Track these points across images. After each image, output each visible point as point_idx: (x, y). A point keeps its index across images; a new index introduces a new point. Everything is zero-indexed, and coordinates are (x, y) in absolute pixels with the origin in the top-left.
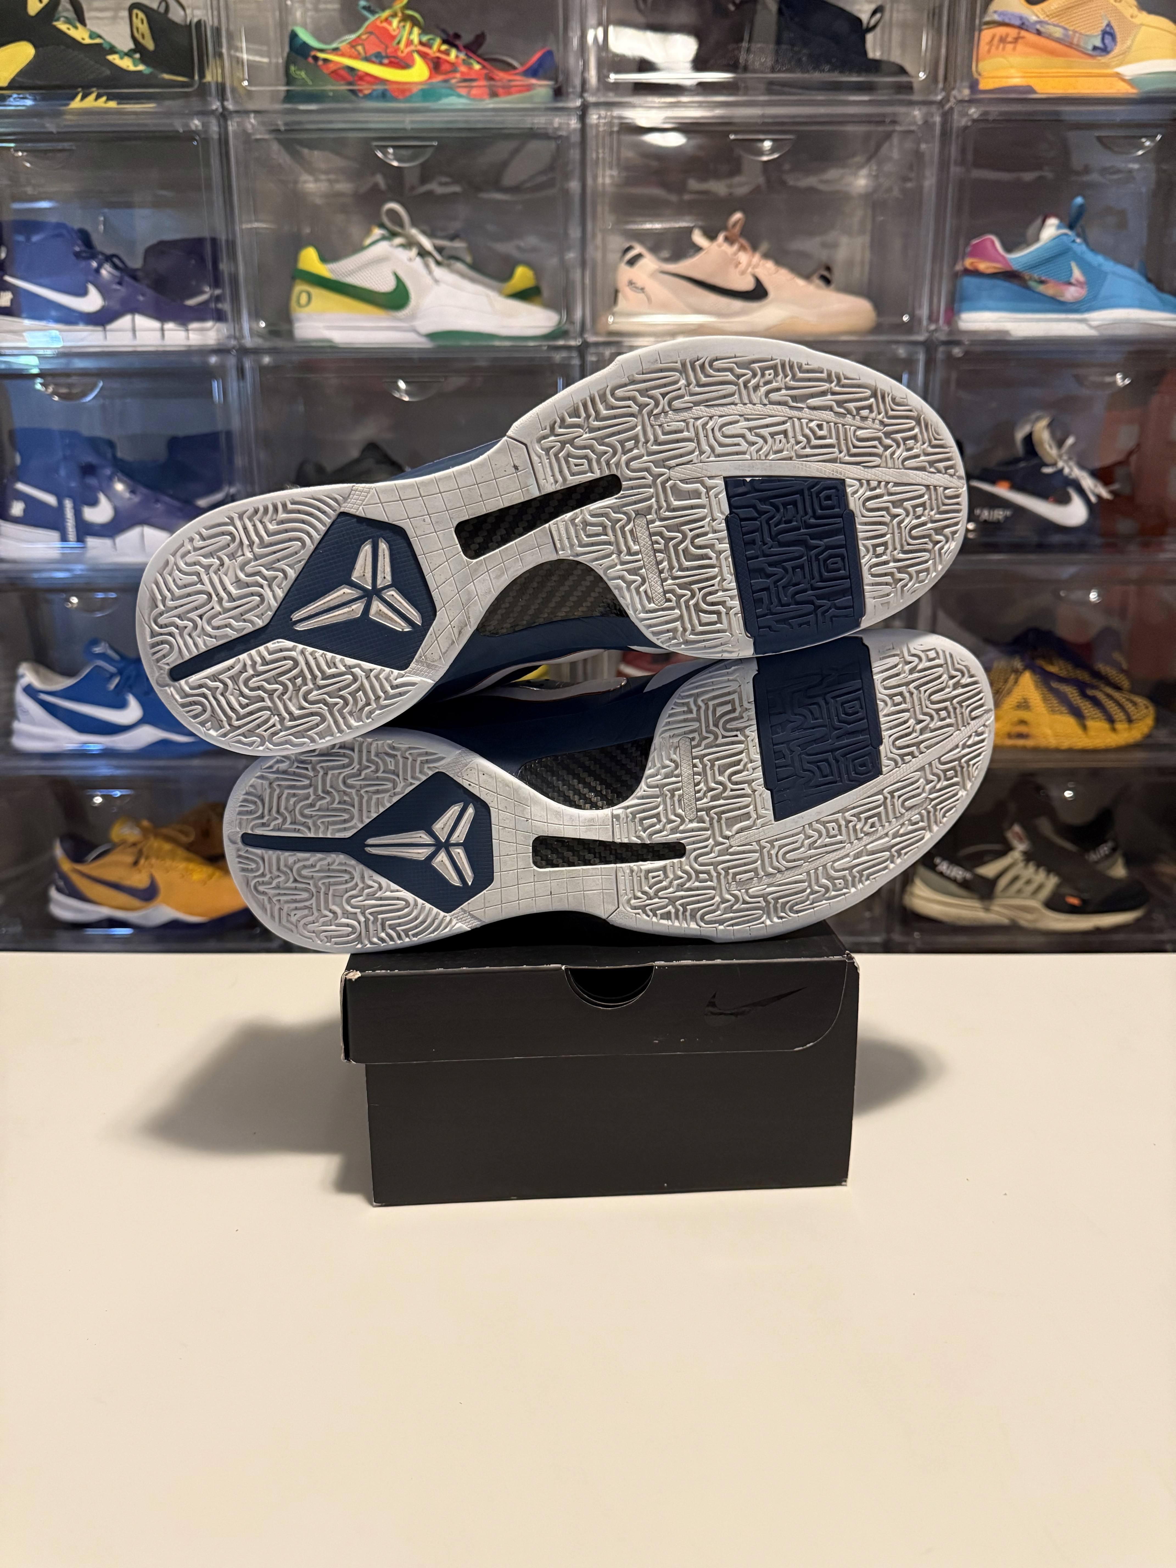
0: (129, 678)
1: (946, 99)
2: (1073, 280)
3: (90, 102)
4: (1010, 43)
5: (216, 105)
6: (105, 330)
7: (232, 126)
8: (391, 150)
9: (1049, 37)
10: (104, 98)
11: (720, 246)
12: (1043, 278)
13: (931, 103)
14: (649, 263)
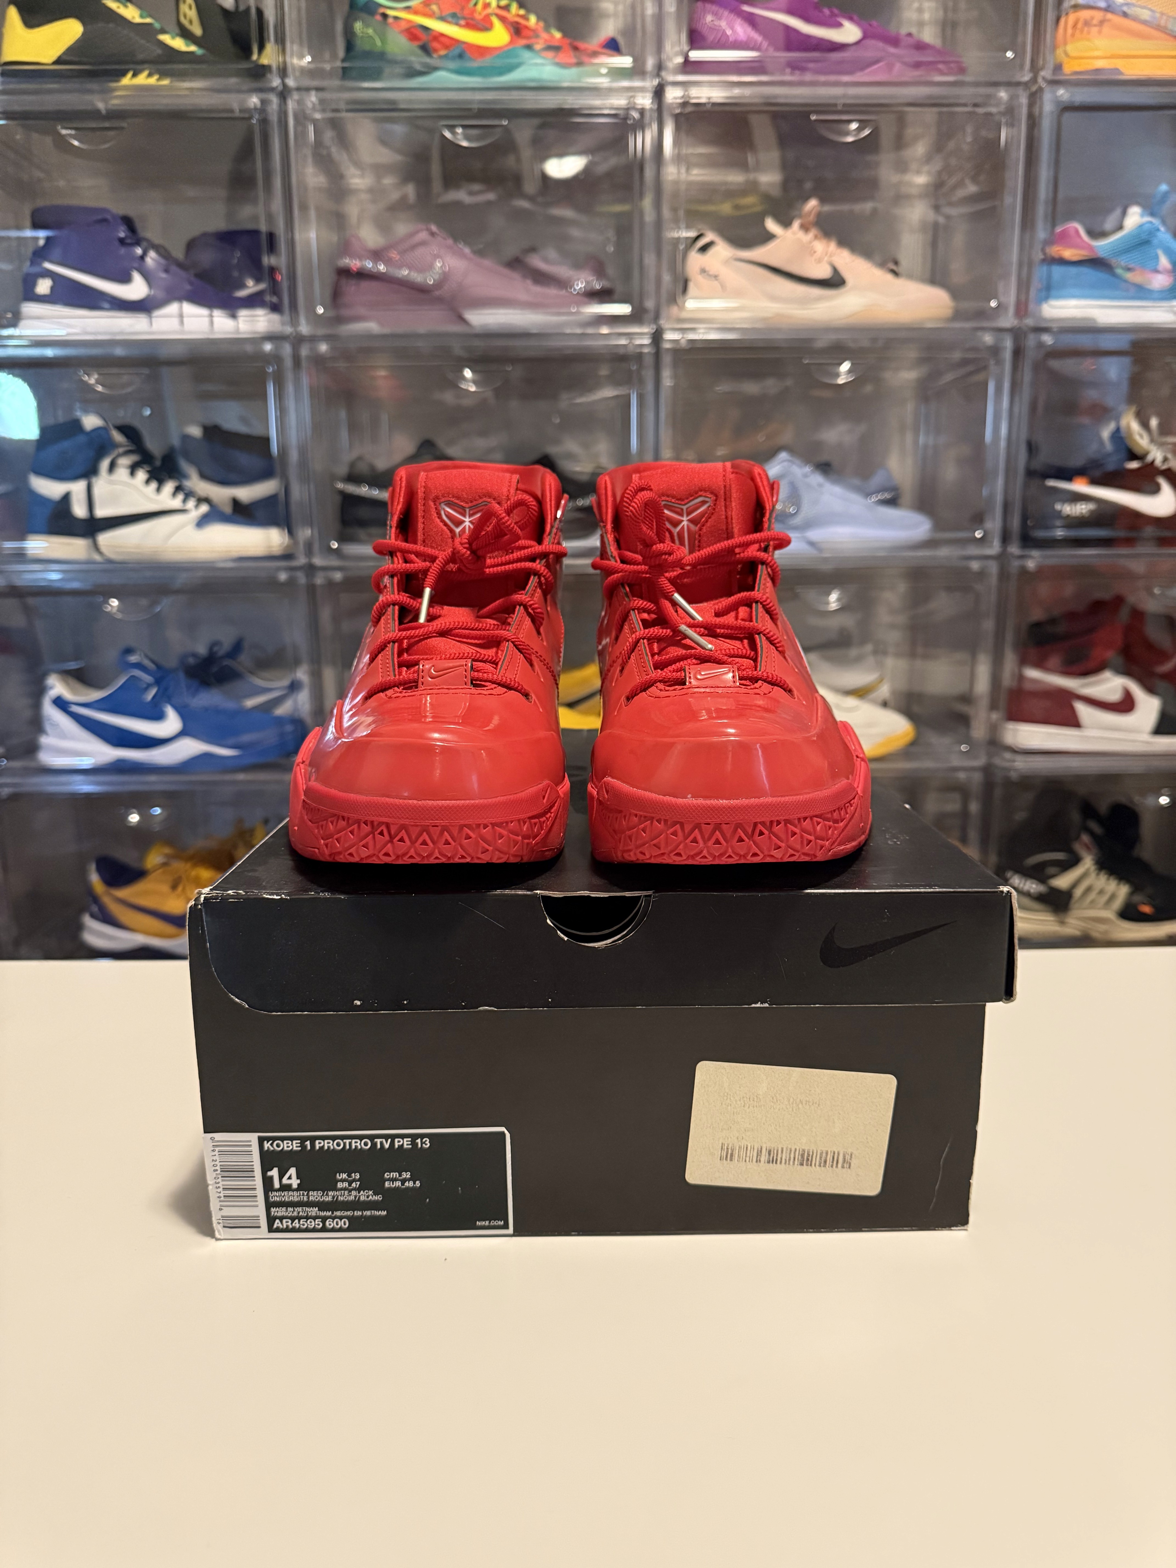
0: (166, 689)
1: (1034, 80)
2: (1160, 268)
3: (143, 79)
4: (1095, 26)
5: (276, 82)
6: (151, 317)
7: (291, 105)
8: (459, 130)
9: (1136, 19)
10: (156, 77)
11: (794, 233)
12: (1130, 266)
13: (1018, 84)
14: (722, 250)
